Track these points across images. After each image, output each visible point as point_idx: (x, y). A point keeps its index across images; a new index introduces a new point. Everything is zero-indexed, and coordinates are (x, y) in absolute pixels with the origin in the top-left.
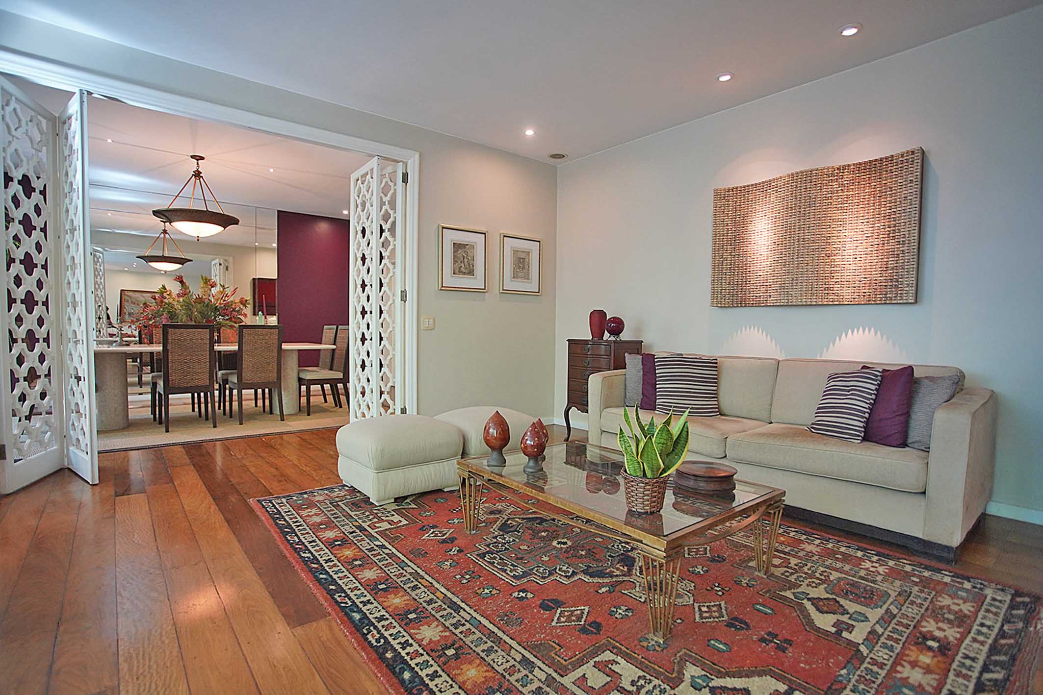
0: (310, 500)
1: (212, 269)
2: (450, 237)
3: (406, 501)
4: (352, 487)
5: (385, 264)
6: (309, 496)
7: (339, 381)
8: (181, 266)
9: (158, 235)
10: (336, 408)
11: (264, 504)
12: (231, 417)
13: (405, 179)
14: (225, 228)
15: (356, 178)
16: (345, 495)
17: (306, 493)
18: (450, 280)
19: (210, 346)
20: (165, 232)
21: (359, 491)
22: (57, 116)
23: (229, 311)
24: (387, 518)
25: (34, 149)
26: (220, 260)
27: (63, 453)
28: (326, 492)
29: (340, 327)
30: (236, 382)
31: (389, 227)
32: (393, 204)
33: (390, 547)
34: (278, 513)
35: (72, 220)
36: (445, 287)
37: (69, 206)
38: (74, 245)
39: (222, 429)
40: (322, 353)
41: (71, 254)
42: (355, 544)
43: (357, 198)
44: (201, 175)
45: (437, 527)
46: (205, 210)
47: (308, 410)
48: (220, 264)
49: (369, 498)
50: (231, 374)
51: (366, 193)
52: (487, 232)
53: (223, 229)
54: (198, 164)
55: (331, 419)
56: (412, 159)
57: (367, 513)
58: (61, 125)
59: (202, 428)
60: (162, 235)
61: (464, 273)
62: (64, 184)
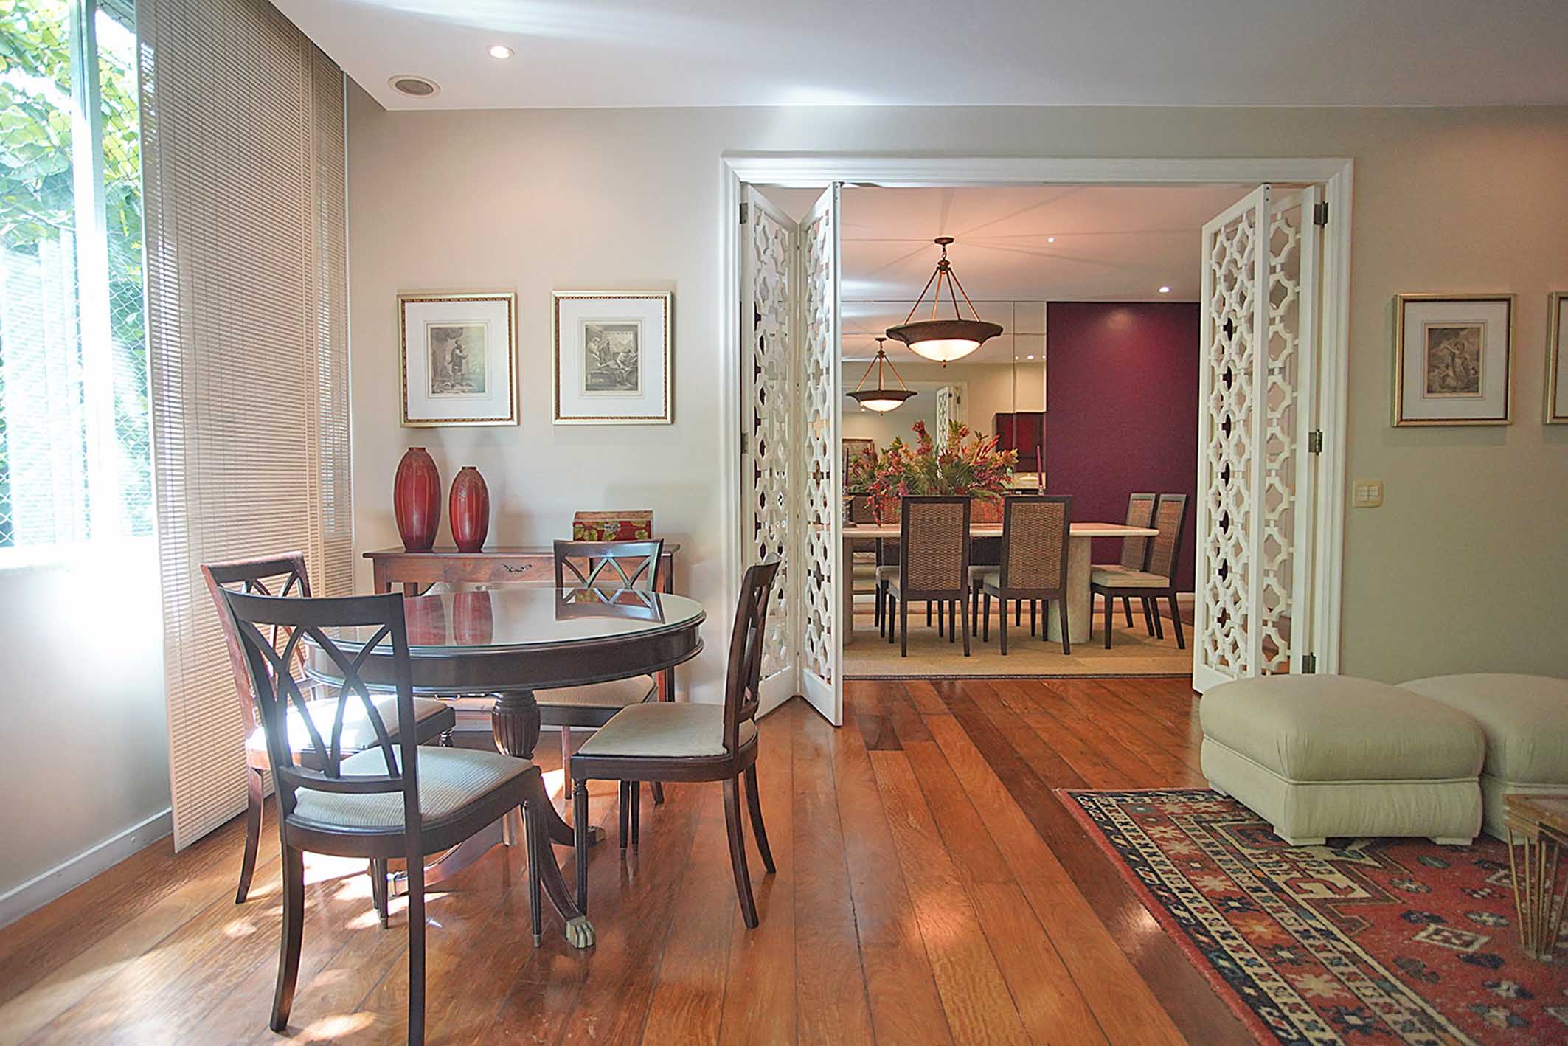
0: (1158, 809)
1: (938, 404)
2: (1420, 318)
3: (1350, 848)
4: (1229, 797)
5: (1274, 383)
6: (1153, 801)
7: (1160, 592)
8: (901, 403)
9: (873, 360)
10: (1151, 638)
11: (1082, 802)
12: (986, 640)
13: (1321, 215)
14: (981, 343)
15: (1215, 229)
16: (1220, 812)
17: (1146, 794)
18: (1419, 406)
19: (964, 530)
20: (881, 354)
21: (1246, 809)
22: (798, 223)
23: (985, 475)
24: (1319, 876)
25: (778, 273)
26: (949, 390)
27: (797, 677)
28: (1182, 798)
29: (1163, 497)
30: (998, 586)
31: (1282, 314)
32: (1292, 270)
33: (1347, 940)
34: (1110, 823)
35: (818, 362)
36: (1407, 420)
37: (812, 342)
38: (819, 395)
39: (977, 661)
40: (1126, 543)
41: (814, 408)
42: (1269, 914)
43: (1216, 267)
44: (949, 266)
45: (1443, 921)
46: (957, 319)
47: (1107, 639)
48: (950, 395)
49: (1272, 827)
50: (986, 572)
51: (1237, 256)
52: (1515, 295)
53: (979, 344)
54: (944, 250)
55: (1150, 660)
56: (1337, 174)
57: (1276, 858)
58: (803, 233)
59: (951, 655)
60: (878, 359)
61: (1454, 390)
62: (807, 312)
